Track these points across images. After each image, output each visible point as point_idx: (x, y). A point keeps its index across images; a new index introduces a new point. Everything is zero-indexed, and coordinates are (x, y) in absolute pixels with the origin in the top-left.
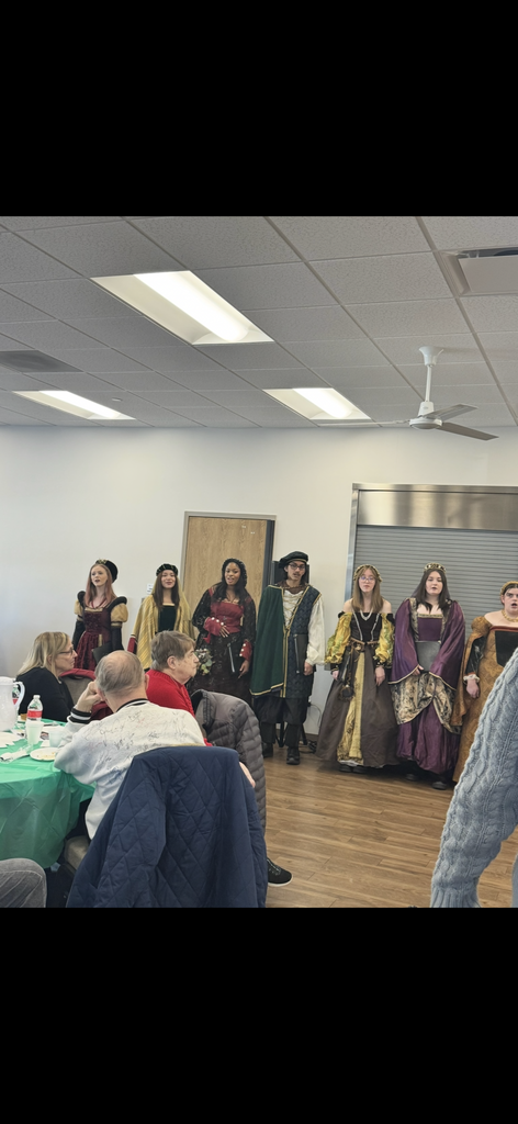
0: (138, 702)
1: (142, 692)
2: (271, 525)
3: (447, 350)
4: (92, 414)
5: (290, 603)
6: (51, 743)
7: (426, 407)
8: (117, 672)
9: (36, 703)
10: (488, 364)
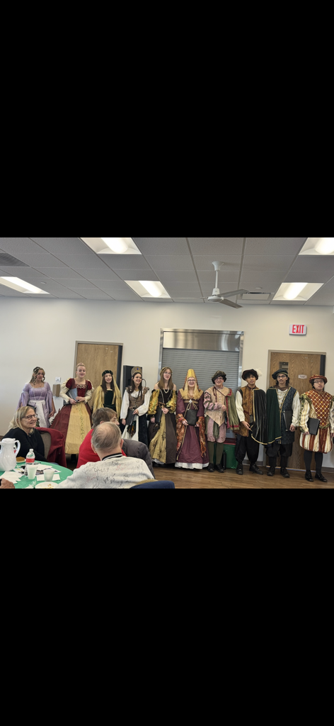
0: (117, 455)
1: (119, 449)
2: (121, 348)
3: (225, 264)
4: (27, 290)
5: (281, 396)
6: (45, 477)
7: (216, 291)
8: (103, 438)
9: (31, 454)
10: (240, 272)
